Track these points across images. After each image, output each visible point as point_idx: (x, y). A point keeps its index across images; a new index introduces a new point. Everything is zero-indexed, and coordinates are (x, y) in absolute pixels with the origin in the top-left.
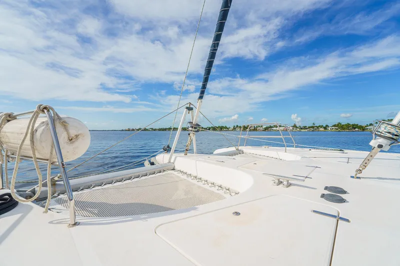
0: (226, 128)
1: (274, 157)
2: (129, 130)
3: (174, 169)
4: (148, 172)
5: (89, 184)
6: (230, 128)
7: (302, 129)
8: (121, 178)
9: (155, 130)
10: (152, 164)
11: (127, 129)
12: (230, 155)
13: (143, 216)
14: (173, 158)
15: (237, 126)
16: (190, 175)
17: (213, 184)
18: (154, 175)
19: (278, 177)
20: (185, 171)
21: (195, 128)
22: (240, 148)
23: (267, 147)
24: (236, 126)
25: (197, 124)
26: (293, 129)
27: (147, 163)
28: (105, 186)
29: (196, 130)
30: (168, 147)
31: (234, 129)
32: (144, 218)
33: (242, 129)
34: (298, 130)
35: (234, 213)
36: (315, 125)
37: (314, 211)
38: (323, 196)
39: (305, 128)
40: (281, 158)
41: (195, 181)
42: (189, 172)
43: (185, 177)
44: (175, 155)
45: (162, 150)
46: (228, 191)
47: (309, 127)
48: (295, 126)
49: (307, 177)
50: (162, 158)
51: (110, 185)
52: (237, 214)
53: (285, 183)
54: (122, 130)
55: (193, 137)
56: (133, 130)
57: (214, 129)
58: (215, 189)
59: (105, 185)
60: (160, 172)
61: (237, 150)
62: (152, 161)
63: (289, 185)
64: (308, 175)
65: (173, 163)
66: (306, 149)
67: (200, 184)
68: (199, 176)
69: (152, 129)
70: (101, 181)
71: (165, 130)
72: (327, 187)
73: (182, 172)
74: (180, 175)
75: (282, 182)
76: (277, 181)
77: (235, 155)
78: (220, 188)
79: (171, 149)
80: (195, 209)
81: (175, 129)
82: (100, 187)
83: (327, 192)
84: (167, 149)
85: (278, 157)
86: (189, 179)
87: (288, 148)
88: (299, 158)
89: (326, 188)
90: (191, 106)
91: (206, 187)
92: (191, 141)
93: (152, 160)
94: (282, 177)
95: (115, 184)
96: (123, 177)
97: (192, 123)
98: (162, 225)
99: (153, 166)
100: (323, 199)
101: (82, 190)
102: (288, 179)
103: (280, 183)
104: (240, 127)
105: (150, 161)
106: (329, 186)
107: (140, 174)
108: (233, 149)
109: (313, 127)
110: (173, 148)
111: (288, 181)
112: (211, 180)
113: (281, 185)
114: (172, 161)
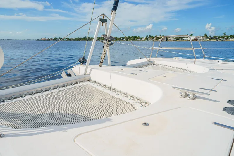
0: (139, 38)
1: (183, 68)
2: (45, 40)
3: (89, 80)
4: (66, 83)
5: (10, 96)
6: (142, 38)
7: (212, 39)
8: (40, 89)
9: (70, 40)
10: (69, 75)
11: (43, 38)
12: (139, 67)
13: (62, 127)
14: (89, 69)
15: (150, 36)
16: (105, 86)
17: (126, 94)
18: (71, 86)
19: (186, 91)
20: (100, 82)
21: (109, 41)
22: (152, 59)
23: (177, 58)
24: (148, 36)
25: (111, 37)
26: (203, 39)
27: (64, 75)
28: (26, 98)
29: (110, 43)
30: (84, 59)
31: (147, 39)
32: (64, 129)
33: (154, 39)
34: (208, 39)
35: (143, 124)
36: (226, 35)
37: (215, 123)
38: (225, 109)
39: (215, 38)
40: (189, 70)
41: (109, 92)
42: (104, 83)
43: (100, 88)
44: (90, 67)
45: (78, 62)
46: (139, 101)
47: (219, 37)
48: (206, 36)
49: (212, 90)
50: (78, 70)
51: (31, 96)
52: (146, 124)
53: (191, 96)
54: (38, 40)
55: (107, 49)
56: (49, 40)
57: (128, 39)
58: (127, 99)
59: (25, 96)
60: (77, 83)
61: (148, 61)
62: (68, 73)
63: (195, 98)
64: (214, 88)
65: (89, 75)
66: (214, 61)
67: (114, 94)
68: (113, 87)
69: (68, 39)
70: (21, 93)
71: (80, 39)
72: (230, 100)
73: (97, 83)
74: (96, 86)
75: (188, 95)
76: (184, 94)
77: (147, 66)
78: (132, 98)
79: (86, 61)
80: (109, 120)
81: (91, 39)
82: (21, 99)
83: (229, 106)
84: (83, 61)
85: (187, 69)
86: (104, 90)
87: (197, 60)
88: (207, 70)
89: (229, 102)
90: (105, 18)
91: (120, 97)
92: (106, 54)
93: (69, 71)
94: (188, 90)
95: (35, 95)
96: (42, 88)
97: (106, 35)
98: (80, 134)
99: (70, 77)
100: (225, 112)
101: (3, 101)
102: (194, 93)
103: (187, 95)
104: (153, 38)
105: (66, 73)
106: (232, 99)
107: (59, 85)
108: (144, 60)
109: (223, 37)
110: (88, 60)
111: (194, 94)
112: (124, 90)
113: (187, 98)
114: (88, 72)
